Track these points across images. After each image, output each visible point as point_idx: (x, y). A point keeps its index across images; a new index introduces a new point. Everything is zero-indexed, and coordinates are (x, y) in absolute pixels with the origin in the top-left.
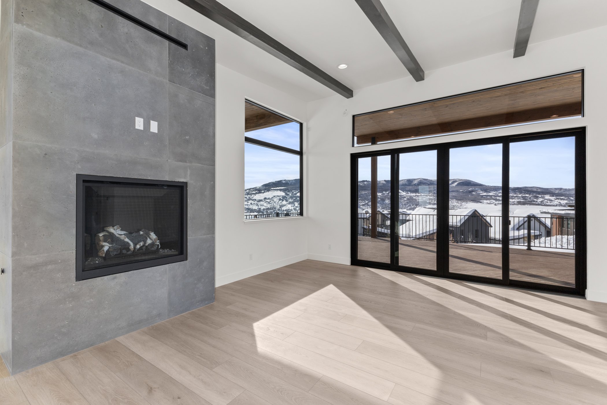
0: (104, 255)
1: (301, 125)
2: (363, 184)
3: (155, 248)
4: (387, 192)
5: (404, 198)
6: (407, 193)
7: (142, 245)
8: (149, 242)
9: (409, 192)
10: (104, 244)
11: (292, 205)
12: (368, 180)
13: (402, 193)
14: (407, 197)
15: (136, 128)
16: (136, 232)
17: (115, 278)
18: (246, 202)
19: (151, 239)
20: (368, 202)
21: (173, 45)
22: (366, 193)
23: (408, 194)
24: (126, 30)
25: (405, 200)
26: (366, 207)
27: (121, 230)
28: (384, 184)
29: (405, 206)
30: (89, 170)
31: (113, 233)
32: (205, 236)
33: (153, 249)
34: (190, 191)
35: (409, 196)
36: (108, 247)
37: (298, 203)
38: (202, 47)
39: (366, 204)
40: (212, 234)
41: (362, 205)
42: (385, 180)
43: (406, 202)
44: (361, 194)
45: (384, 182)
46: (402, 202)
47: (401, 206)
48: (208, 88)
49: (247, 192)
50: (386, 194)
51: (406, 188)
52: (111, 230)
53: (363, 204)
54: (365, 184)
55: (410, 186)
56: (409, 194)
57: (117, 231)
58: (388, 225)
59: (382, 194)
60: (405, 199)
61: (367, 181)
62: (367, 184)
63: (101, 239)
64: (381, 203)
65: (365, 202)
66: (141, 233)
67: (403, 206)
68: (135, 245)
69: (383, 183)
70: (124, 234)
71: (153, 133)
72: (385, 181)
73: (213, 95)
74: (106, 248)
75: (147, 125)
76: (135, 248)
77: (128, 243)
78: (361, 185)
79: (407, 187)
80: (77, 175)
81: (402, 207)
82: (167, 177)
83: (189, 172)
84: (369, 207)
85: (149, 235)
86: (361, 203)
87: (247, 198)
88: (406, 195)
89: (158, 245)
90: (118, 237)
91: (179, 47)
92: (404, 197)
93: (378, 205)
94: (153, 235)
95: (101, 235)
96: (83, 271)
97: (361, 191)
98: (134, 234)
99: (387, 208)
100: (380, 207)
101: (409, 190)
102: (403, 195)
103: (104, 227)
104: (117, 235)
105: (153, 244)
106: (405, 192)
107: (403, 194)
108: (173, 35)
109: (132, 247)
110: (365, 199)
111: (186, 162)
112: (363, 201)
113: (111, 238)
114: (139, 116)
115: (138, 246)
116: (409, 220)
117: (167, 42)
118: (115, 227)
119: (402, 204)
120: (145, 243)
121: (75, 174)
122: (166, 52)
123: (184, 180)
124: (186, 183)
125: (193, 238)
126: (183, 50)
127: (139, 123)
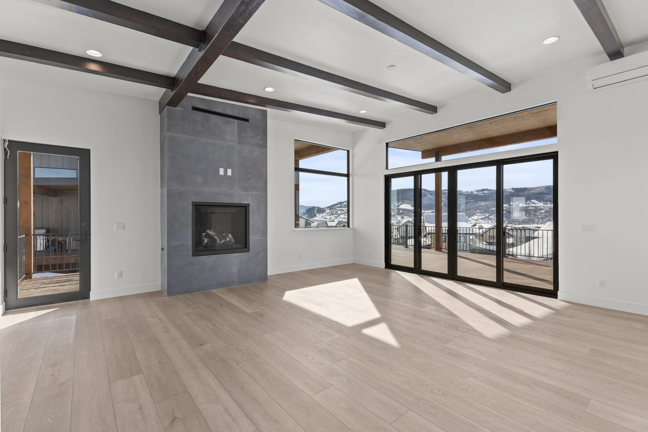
0: (205, 245)
1: (348, 151)
2: (482, 193)
3: (231, 244)
4: (516, 203)
5: (541, 210)
6: (546, 204)
7: (224, 241)
8: (228, 239)
9: (548, 203)
10: (205, 239)
11: (394, 219)
12: (489, 189)
13: (536, 204)
14: (546, 208)
15: (220, 174)
16: (221, 234)
17: (210, 257)
18: (344, 215)
19: (229, 238)
20: (489, 216)
21: (240, 121)
22: (486, 205)
23: (548, 204)
24: (214, 121)
25: (543, 213)
26: (486, 221)
27: (213, 232)
28: (513, 192)
29: (543, 220)
30: (198, 199)
31: (209, 234)
32: (260, 238)
33: (230, 244)
34: (251, 209)
35: (548, 208)
36: (207, 241)
37: (401, 216)
38: (258, 117)
39: (486, 217)
40: (265, 237)
41: (481, 219)
42: (514, 187)
43: (544, 215)
44: (480, 206)
45: (512, 191)
46: (538, 215)
47: (537, 220)
48: (262, 143)
49: (344, 204)
50: (514, 205)
51: (544, 197)
52: (208, 232)
53: (483, 217)
54: (485, 193)
55: (549, 195)
56: (548, 206)
57: (211, 233)
58: (510, 243)
59: (508, 206)
60: (543, 211)
61: (487, 189)
62: (488, 193)
63: (204, 236)
64: (507, 217)
65: (485, 215)
66: (224, 234)
67: (539, 220)
68: (220, 241)
69: (510, 192)
70: (215, 234)
71: (229, 176)
72: (513, 189)
73: (266, 147)
74: (206, 241)
75: (226, 172)
76: (220, 243)
77: (217, 239)
78: (480, 194)
79: (546, 196)
80: (192, 202)
81: (538, 222)
82: (236, 201)
83: (250, 197)
84: (490, 221)
85: (228, 236)
86: (480, 216)
87: (345, 211)
88: (544, 206)
89: (233, 242)
90: (211, 236)
91: (244, 122)
92: (541, 208)
93: (504, 219)
94: (230, 236)
95: (203, 234)
96: (195, 252)
97: (479, 202)
98: (220, 235)
99: (516, 222)
100: (506, 221)
101: (548, 199)
102: (540, 207)
103: (205, 230)
104: (211, 235)
105: (230, 241)
106: (542, 202)
107: (539, 205)
108: (240, 116)
109: (218, 242)
110: (486, 212)
111: (248, 191)
112: (482, 213)
113: (208, 236)
114: (222, 167)
115: (222, 242)
116: (534, 238)
117: (236, 121)
118: (211, 230)
119: (538, 218)
120: (226, 240)
121: (191, 202)
122: (236, 127)
123: (247, 203)
124: (249, 204)
125: (253, 238)
126: (246, 123)
127: (222, 172)
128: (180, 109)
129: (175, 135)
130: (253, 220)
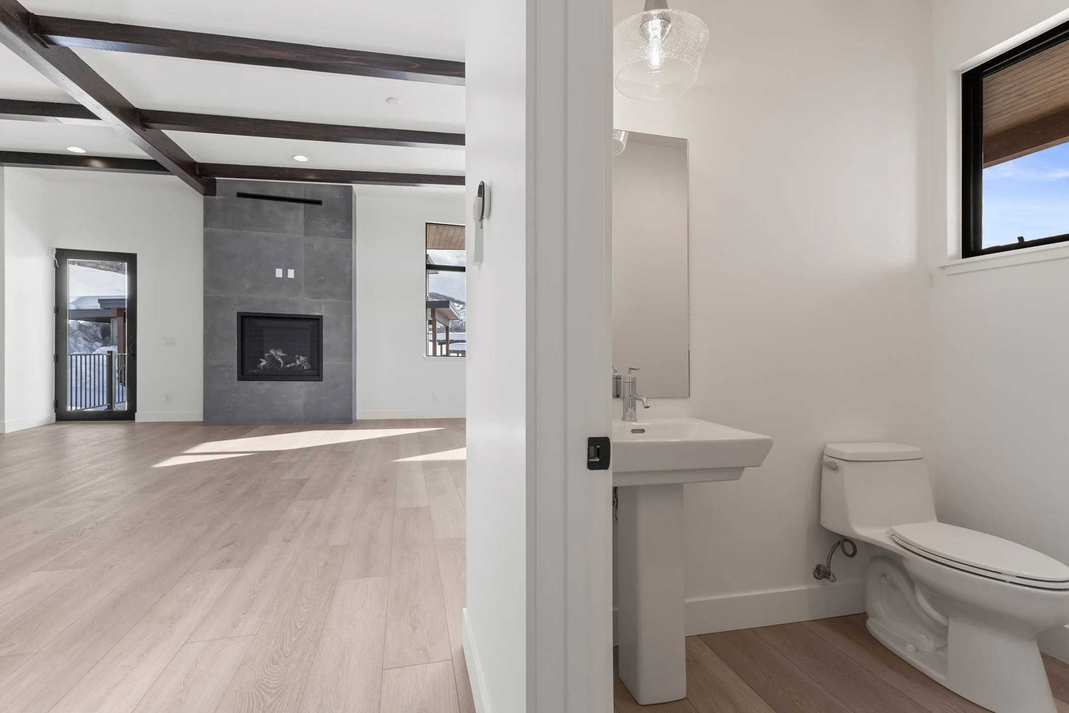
0: (260, 368)
7: (291, 365)
8: (298, 362)
10: (262, 360)
15: (277, 276)
17: (262, 384)
19: (300, 361)
21: (308, 205)
24: (269, 208)
27: (281, 352)
30: (245, 309)
31: (272, 354)
32: (341, 363)
33: (299, 368)
34: (325, 323)
36: (265, 364)
38: (338, 197)
40: (349, 362)
48: (344, 231)
52: (271, 352)
57: (276, 353)
66: (293, 356)
68: (286, 363)
70: (280, 355)
71: (290, 278)
73: (350, 236)
74: (263, 364)
75: (285, 273)
76: (284, 367)
77: (281, 362)
80: (237, 312)
82: (302, 312)
83: (323, 307)
85: (299, 358)
90: (275, 358)
91: (314, 205)
94: (302, 358)
96: (241, 375)
98: (288, 356)
104: (275, 356)
108: (308, 197)
109: (282, 365)
111: (320, 298)
113: (270, 357)
114: (279, 267)
115: (288, 366)
117: (302, 205)
118: (277, 350)
120: (294, 364)
122: (301, 214)
123: (320, 314)
124: (322, 316)
125: (329, 363)
126: (318, 206)
127: (279, 273)
128: (220, 197)
129: (214, 230)
130: (329, 337)
